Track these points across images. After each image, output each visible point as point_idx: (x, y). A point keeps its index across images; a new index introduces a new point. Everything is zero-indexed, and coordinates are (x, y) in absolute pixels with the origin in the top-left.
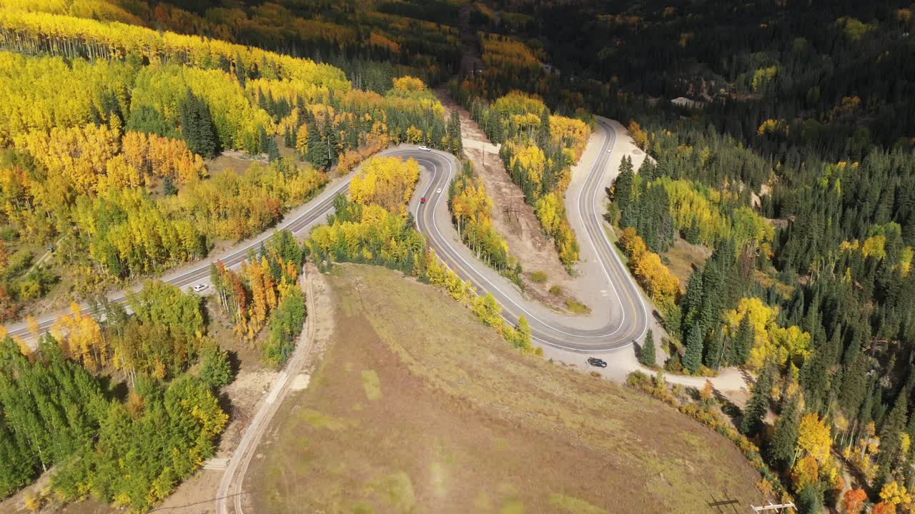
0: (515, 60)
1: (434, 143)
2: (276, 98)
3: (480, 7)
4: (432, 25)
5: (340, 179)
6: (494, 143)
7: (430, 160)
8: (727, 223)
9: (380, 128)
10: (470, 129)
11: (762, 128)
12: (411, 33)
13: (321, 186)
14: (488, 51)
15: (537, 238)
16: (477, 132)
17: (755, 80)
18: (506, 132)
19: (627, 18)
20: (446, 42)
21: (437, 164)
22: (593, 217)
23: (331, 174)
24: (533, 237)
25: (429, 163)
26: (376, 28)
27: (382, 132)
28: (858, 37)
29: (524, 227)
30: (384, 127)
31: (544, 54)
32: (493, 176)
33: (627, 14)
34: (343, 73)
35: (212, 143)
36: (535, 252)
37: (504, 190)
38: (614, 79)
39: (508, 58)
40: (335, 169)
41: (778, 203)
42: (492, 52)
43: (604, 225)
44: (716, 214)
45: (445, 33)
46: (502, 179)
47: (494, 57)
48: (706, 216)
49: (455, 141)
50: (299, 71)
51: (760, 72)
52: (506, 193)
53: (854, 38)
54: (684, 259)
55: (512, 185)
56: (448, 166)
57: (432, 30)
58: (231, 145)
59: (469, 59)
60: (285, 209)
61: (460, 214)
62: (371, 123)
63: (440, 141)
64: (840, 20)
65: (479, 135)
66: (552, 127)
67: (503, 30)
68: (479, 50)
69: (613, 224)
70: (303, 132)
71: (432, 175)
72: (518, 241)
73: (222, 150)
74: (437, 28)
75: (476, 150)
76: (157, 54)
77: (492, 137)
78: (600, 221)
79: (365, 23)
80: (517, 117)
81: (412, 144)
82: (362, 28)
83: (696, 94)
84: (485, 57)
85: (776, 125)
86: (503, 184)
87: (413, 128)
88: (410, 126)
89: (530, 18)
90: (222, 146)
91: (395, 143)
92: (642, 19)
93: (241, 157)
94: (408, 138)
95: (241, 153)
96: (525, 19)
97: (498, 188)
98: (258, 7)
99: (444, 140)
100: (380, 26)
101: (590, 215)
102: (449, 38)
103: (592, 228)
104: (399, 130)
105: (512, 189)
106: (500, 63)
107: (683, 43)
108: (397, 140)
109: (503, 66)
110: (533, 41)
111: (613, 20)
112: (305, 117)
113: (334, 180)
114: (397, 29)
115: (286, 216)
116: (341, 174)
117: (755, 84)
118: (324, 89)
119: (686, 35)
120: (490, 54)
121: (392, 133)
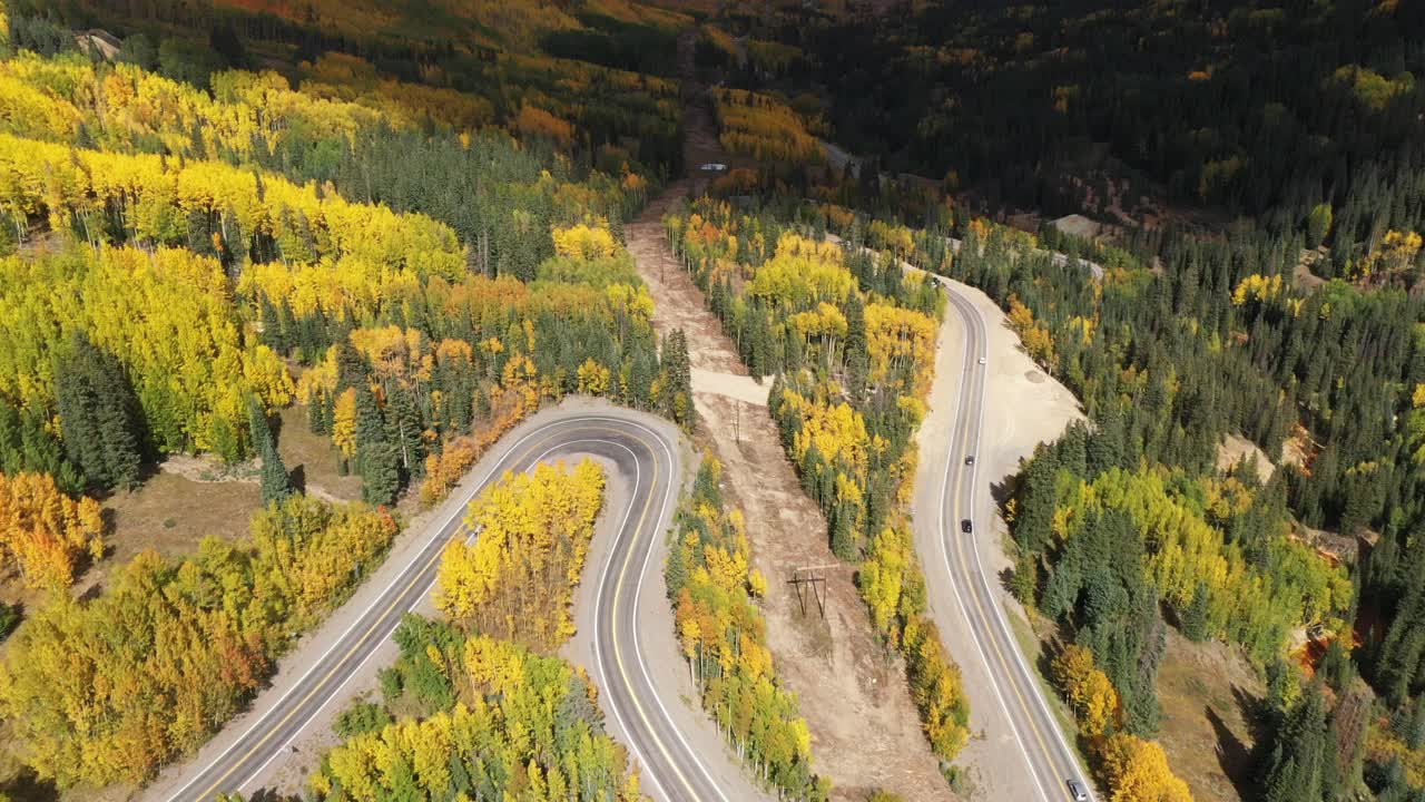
0: (777, 143)
1: (635, 395)
2: (299, 310)
3: (714, 35)
4: (632, 78)
5: (428, 516)
6: (756, 376)
7: (627, 441)
8: (1262, 587)
9: (522, 369)
10: (708, 339)
11: (1240, 292)
12: (595, 95)
13: (381, 551)
14: (729, 129)
15: (867, 660)
16: (723, 347)
17: (1204, 182)
18: (779, 350)
19: (957, 52)
20: (655, 111)
21: (643, 453)
22: (976, 576)
23: (407, 505)
24: (857, 657)
25: (627, 452)
26: (531, 89)
27: (525, 379)
28: (1381, 105)
29: (836, 631)
30: (530, 369)
31: (826, 125)
32: (759, 476)
33: (956, 46)
34: (451, 232)
35: (130, 456)
36: (867, 709)
37: (786, 514)
38: (952, 176)
39: (765, 141)
40: (420, 488)
41: (1330, 496)
42: (739, 131)
43: (1005, 605)
44: (1238, 565)
45: (655, 95)
46: (779, 482)
47: (742, 138)
48: (1219, 570)
49: (679, 396)
50: (358, 238)
51: (1212, 168)
52: (789, 523)
53: (1372, 106)
54: (1189, 693)
55: (801, 500)
56: (663, 460)
57: (633, 89)
58: (183, 442)
59: (699, 142)
60: (284, 646)
61: (694, 643)
62: (503, 357)
63: (646, 394)
64: (1342, 72)
65: (724, 354)
66: (870, 335)
67: (750, 79)
68: (716, 128)
69: (1024, 602)
70: (347, 404)
71: (631, 487)
72: (824, 677)
73: (164, 457)
74: (640, 85)
75: (722, 399)
76: (63, 205)
77: (751, 361)
78: (996, 592)
79: (511, 80)
80: (800, 318)
81: (587, 397)
82: (506, 89)
83: (1101, 210)
84: (725, 139)
85: (1270, 286)
86: (782, 496)
87: (590, 363)
88: (583, 362)
89: (797, 51)
90: (162, 449)
91: (554, 398)
92: (981, 53)
93: (205, 476)
94: (581, 384)
95: (204, 464)
96: (787, 54)
97: (772, 509)
98: (313, 62)
99: (654, 388)
100: (540, 86)
101: (972, 574)
102: (662, 104)
103: (981, 620)
104: (560, 372)
105: (802, 510)
106: (753, 149)
107: (1062, 105)
108: (557, 391)
109: (758, 153)
110: (805, 97)
111: (935, 56)
112: (355, 366)
113: (413, 522)
114: (570, 89)
115: (284, 664)
116: (433, 501)
117: (1203, 189)
118: (408, 277)
119: (1066, 90)
120: (733, 133)
121: (545, 379)
